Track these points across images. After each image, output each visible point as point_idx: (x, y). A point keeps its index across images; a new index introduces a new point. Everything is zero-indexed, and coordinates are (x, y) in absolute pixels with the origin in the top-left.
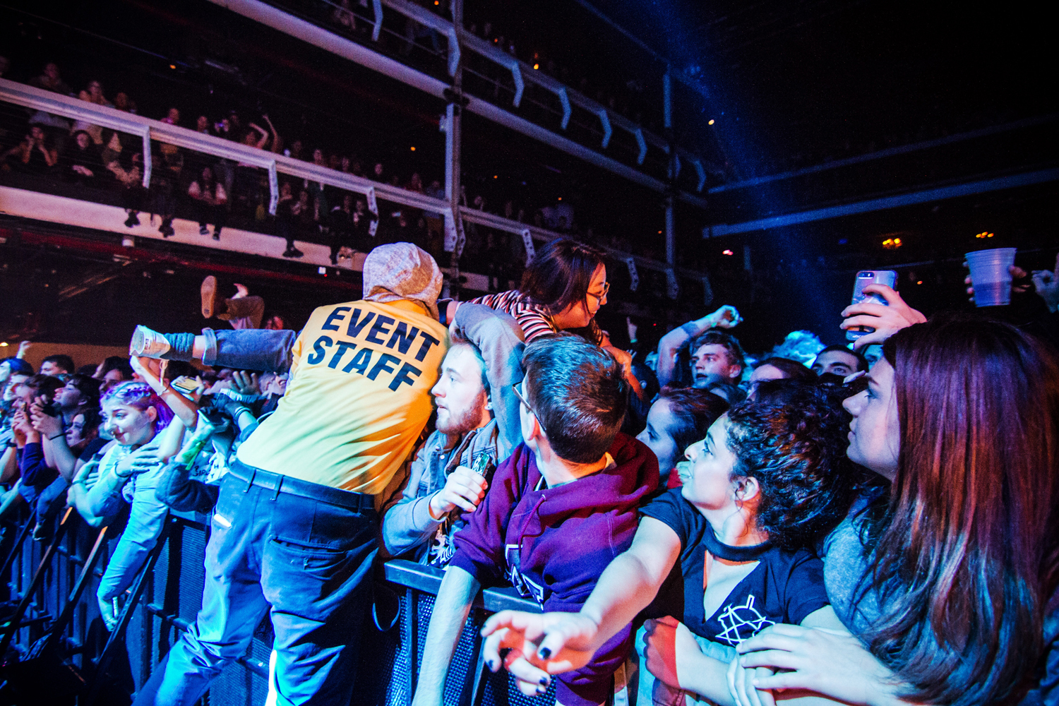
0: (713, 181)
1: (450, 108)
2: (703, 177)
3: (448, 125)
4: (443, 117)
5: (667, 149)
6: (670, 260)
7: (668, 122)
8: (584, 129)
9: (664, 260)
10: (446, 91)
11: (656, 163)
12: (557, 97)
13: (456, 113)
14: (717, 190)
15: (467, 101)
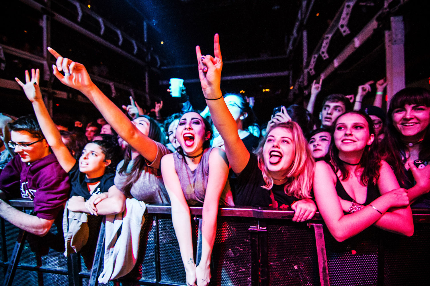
0: (162, 64)
1: (45, 17)
2: (159, 63)
3: (44, 24)
4: (41, 20)
5: (145, 50)
6: (147, 91)
7: (146, 40)
8: (110, 36)
9: (145, 91)
10: (42, 8)
11: (141, 55)
12: (98, 22)
13: (48, 19)
14: (165, 68)
15: (54, 15)
